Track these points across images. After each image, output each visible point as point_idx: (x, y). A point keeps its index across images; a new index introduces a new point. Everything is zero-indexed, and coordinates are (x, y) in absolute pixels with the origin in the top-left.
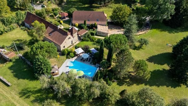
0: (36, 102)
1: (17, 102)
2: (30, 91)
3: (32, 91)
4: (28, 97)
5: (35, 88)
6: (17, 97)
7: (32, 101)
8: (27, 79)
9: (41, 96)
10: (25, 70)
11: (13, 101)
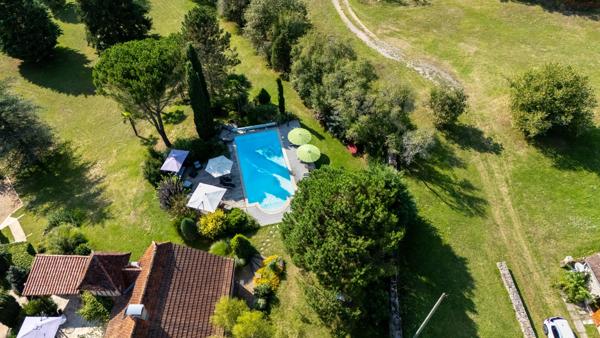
0: (455, 159)
1: (502, 200)
2: (453, 194)
3: (447, 192)
4: (467, 185)
5: (434, 192)
6: (496, 212)
7: (465, 168)
8: (438, 239)
9: (435, 163)
10: (424, 279)
11: (512, 212)
